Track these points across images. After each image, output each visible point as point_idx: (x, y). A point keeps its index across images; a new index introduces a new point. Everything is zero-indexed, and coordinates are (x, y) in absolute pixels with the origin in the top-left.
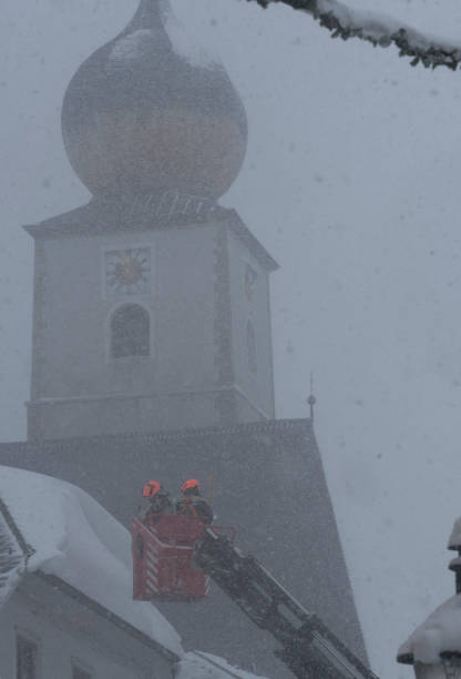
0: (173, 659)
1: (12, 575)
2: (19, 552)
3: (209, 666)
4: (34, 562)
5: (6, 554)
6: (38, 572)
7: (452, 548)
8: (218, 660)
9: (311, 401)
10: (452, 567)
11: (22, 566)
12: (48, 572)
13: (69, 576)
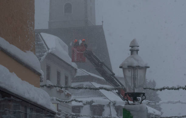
0: (76, 70)
1: (46, 54)
2: (47, 49)
3: (82, 71)
4: (50, 51)
5: (44, 50)
6: (51, 53)
7: (130, 47)
8: (84, 70)
9: (103, 22)
10: (130, 50)
11: (47, 52)
12: (52, 53)
13: (56, 54)
